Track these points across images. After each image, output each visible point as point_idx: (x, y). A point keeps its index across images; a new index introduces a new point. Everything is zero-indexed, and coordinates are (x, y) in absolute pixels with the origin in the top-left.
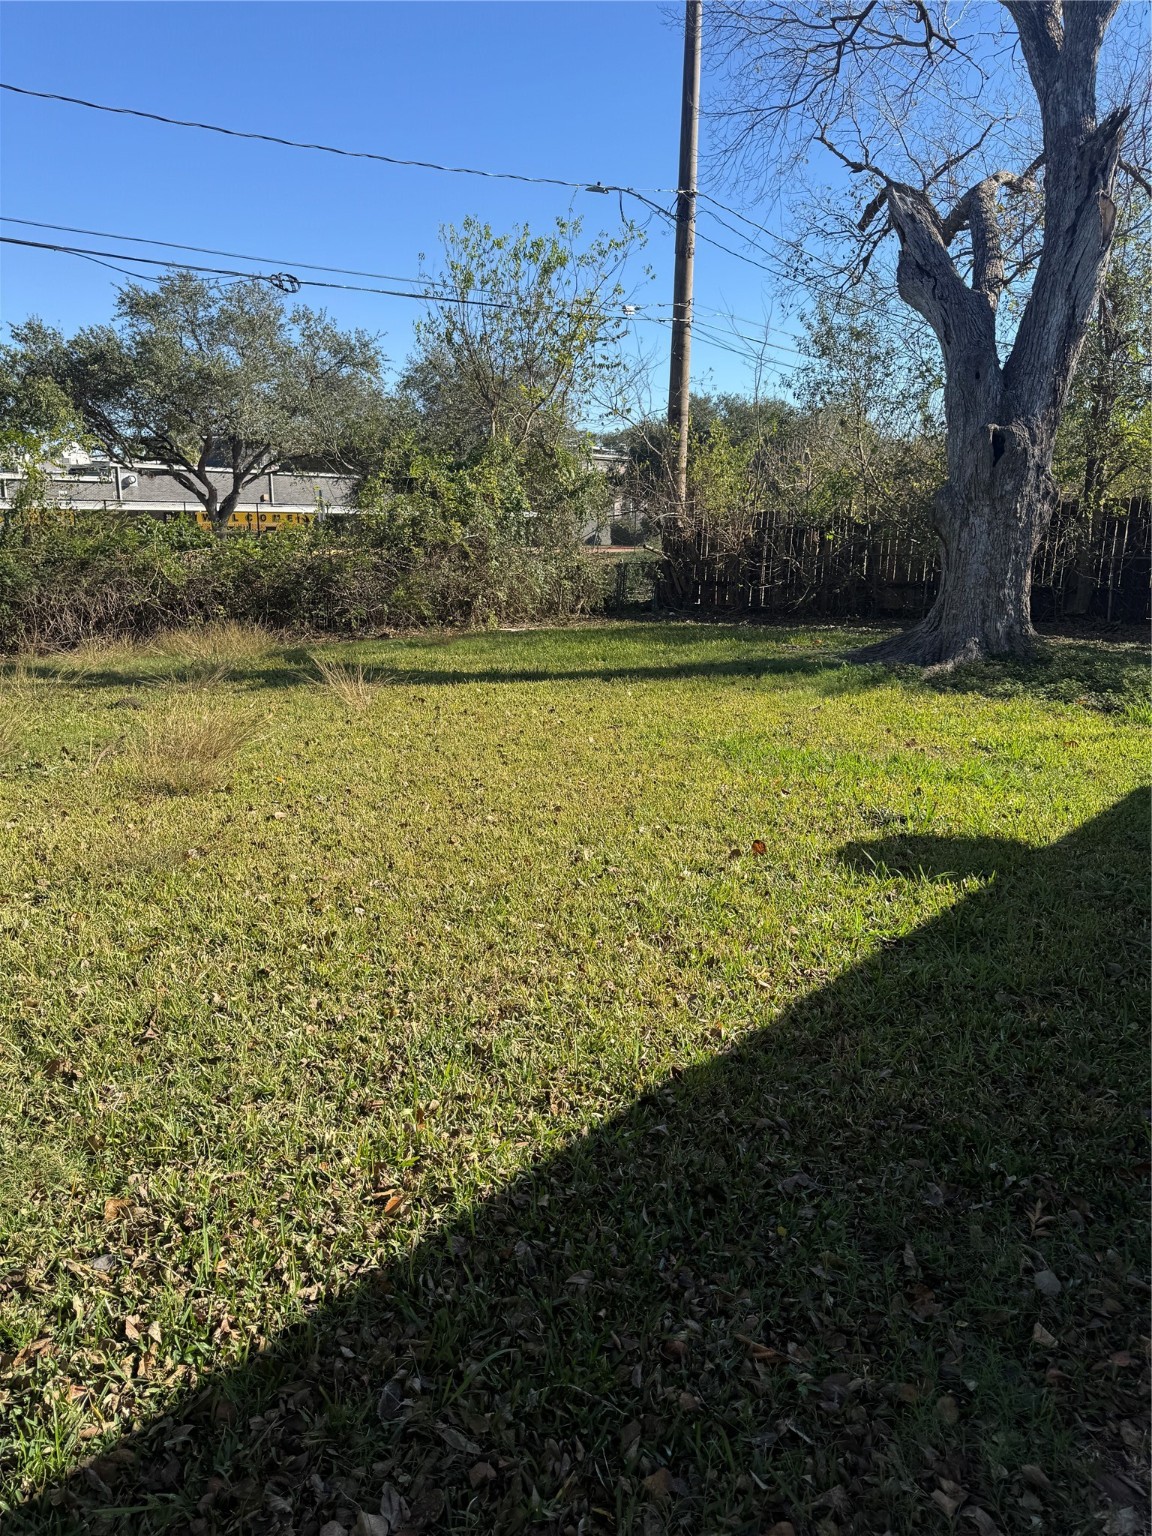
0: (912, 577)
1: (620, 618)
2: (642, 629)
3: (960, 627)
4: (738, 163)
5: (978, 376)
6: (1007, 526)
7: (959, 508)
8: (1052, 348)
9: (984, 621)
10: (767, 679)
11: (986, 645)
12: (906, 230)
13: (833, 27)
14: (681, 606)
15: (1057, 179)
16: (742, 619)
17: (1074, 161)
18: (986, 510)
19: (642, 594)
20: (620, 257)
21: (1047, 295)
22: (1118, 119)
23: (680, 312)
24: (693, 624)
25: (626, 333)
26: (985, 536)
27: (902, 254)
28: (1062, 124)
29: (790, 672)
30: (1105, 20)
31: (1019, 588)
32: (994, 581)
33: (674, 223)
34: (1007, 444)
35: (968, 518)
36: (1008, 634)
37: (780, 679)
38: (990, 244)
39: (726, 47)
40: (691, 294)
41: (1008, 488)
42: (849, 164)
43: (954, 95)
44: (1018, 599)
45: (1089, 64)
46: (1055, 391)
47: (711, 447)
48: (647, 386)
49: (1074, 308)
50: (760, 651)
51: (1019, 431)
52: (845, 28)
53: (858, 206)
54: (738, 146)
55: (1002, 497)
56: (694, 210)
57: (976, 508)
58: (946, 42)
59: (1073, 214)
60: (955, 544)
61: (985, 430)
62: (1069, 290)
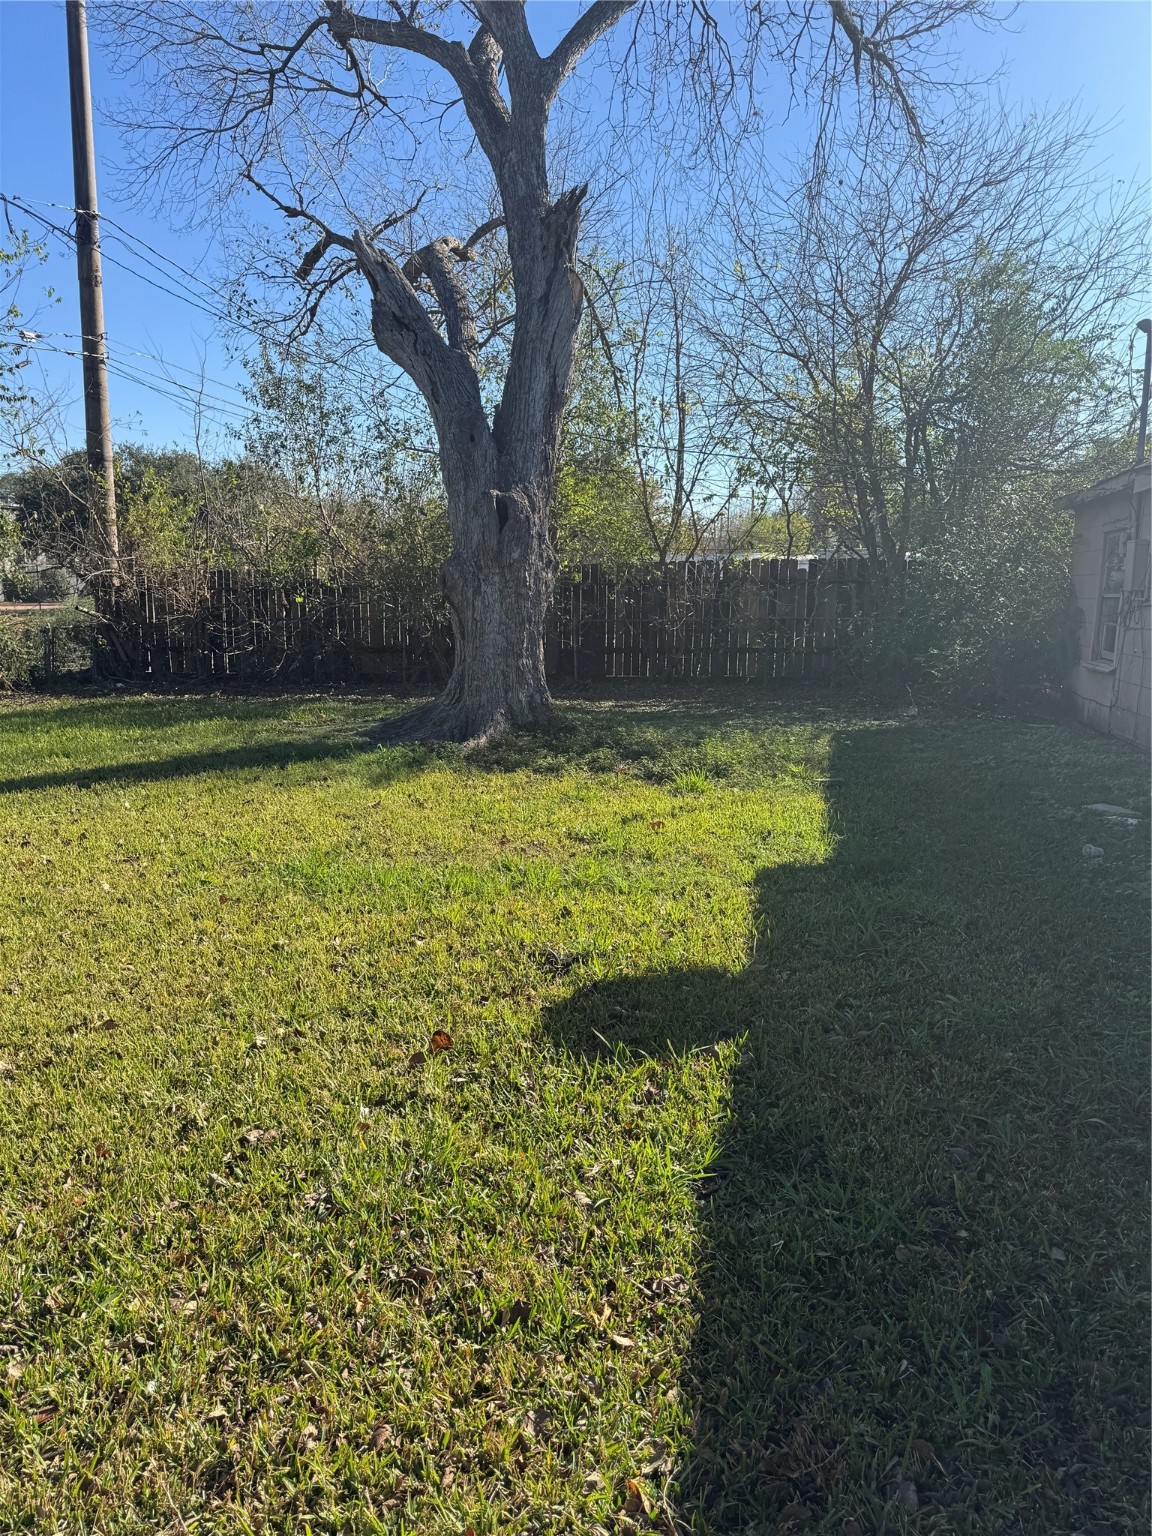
0: (388, 641)
1: (57, 694)
2: (93, 709)
3: (484, 697)
4: (162, 183)
5: (472, 439)
6: (519, 595)
7: (469, 576)
8: (539, 416)
9: (506, 692)
10: (296, 769)
11: (511, 716)
12: (378, 278)
13: (261, 53)
14: (129, 676)
15: (522, 247)
16: (213, 691)
17: (538, 231)
18: (497, 578)
19: (77, 661)
20: (13, 273)
21: (528, 361)
22: (576, 197)
23: (91, 346)
24: (153, 697)
25: (27, 362)
26: (497, 605)
27: (375, 303)
28: (521, 194)
29: (319, 759)
30: (549, 99)
31: (534, 656)
32: (511, 651)
33: (74, 245)
34: (510, 511)
35: (479, 587)
36: (530, 703)
37: (309, 767)
38: (460, 305)
39: (137, 50)
40: (102, 327)
41: (515, 555)
42: (282, 207)
43: (388, 154)
44: (536, 668)
45: (539, 140)
46: (546, 459)
47: (146, 498)
48: (60, 425)
49: (554, 377)
50: (266, 731)
51: (517, 495)
52: (276, 58)
53: (298, 252)
54: (158, 166)
55: (511, 565)
56: (97, 234)
57: (487, 576)
58: (377, 97)
59: (544, 283)
60: (470, 613)
61: (487, 495)
62: (549, 359)
